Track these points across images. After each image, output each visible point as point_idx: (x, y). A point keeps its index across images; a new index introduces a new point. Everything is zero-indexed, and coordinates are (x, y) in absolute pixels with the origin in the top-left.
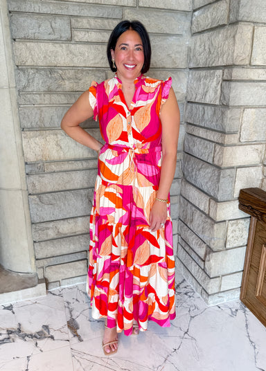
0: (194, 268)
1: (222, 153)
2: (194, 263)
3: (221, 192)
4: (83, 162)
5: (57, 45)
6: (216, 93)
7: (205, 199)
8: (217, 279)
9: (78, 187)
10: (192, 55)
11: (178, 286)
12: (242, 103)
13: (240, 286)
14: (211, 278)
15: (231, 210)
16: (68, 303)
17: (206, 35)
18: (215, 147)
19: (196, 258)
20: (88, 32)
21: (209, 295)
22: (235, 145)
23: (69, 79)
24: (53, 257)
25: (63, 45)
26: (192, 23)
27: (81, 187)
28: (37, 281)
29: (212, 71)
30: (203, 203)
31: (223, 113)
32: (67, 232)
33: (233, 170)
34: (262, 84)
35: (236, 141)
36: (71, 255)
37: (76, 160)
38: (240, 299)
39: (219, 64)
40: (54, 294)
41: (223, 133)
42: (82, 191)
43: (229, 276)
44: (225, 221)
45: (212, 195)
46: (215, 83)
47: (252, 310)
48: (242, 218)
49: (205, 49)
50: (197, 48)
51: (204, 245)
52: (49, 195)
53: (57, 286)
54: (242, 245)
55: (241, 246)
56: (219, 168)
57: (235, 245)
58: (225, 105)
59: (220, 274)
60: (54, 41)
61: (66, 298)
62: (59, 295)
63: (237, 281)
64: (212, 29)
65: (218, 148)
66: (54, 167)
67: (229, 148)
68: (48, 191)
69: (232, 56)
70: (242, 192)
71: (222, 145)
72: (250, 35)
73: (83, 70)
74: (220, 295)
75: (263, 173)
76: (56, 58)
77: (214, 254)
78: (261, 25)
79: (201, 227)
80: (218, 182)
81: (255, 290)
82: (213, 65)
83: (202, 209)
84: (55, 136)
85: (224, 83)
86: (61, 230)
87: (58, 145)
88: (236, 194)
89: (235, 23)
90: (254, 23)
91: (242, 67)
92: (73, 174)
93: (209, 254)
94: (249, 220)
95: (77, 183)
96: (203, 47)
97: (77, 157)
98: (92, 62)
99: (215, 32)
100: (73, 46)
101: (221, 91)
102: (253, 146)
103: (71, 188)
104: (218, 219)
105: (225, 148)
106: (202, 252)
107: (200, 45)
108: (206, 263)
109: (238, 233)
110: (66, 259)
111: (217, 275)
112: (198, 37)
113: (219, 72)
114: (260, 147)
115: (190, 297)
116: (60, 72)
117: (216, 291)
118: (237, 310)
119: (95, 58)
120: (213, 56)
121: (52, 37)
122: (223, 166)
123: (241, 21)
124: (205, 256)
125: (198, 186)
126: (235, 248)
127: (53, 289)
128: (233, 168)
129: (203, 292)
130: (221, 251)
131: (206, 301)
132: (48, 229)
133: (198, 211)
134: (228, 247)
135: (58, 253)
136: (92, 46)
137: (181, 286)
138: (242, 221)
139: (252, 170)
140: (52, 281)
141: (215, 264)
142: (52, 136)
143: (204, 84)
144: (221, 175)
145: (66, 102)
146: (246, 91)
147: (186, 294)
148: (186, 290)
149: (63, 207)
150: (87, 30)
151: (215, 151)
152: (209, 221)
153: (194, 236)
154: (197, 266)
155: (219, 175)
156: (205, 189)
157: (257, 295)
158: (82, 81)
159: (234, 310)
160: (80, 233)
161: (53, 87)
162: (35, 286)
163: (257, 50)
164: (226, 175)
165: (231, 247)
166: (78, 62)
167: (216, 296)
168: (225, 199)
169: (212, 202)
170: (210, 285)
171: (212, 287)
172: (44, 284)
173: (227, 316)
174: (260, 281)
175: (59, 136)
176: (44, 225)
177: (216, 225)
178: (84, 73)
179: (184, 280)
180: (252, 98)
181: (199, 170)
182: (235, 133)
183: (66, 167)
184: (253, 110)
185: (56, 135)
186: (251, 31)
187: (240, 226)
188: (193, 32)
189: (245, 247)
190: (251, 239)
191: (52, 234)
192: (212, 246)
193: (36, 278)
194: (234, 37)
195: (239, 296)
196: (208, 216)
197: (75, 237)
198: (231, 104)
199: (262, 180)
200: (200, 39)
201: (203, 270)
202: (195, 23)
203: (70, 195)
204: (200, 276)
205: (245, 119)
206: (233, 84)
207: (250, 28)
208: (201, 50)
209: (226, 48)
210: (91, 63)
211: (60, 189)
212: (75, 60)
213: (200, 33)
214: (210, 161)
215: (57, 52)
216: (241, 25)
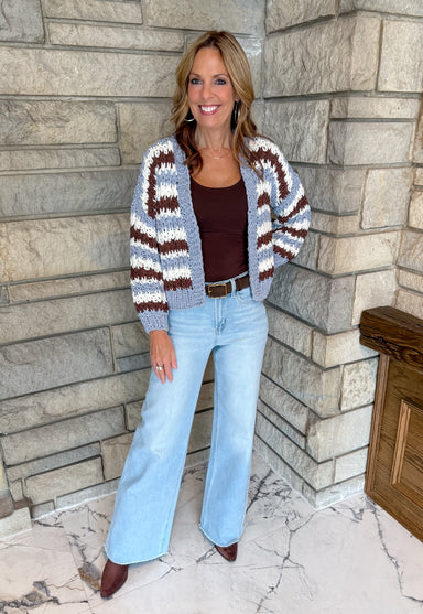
0: (286, 449)
1: (333, 251)
2: (286, 441)
3: (332, 317)
4: (83, 280)
5: (18, 52)
6: (318, 143)
7: (304, 331)
8: (329, 463)
9: (77, 328)
10: (268, 73)
11: (262, 482)
12: (364, 161)
13: (364, 471)
14: (319, 463)
15: (348, 347)
16: (73, 536)
17: (295, 36)
18: (320, 240)
19: (291, 433)
20: (76, 25)
21: (317, 492)
22: (353, 235)
23: (46, 120)
24: (38, 458)
25: (30, 51)
26: (266, 12)
27: (82, 327)
28: (11, 506)
29: (309, 103)
30: (300, 339)
31: (333, 179)
32: (61, 412)
33: (352, 279)
34: (396, 125)
35: (355, 229)
36: (70, 453)
37: (69, 277)
38: (366, 491)
39: (323, 90)
40: (45, 525)
41: (335, 214)
42: (84, 334)
43: (346, 457)
44: (338, 366)
45: (317, 324)
46: (315, 126)
47: (385, 508)
48: (365, 360)
49: (293, 62)
50: (279, 59)
51: (304, 410)
52: (21, 347)
53: (50, 510)
54: (365, 402)
55: (365, 406)
56: (328, 276)
57: (355, 405)
58: (336, 166)
59: (333, 455)
60: (10, 43)
61: (69, 529)
62: (55, 525)
63: (358, 463)
64: (306, 25)
65: (325, 241)
66: (27, 293)
67: (344, 240)
68: (20, 338)
69: (348, 75)
70: (365, 314)
71: (332, 235)
72: (376, 36)
73: (70, 103)
74: (334, 489)
75: (398, 280)
76: (18, 80)
77: (322, 422)
78: (393, 17)
79: (297, 381)
80: (328, 301)
81: (391, 476)
82: (312, 92)
83: (298, 350)
84: (26, 234)
85: (333, 124)
86: (49, 410)
87: (31, 249)
88: (356, 320)
89: (350, 13)
90: (382, 13)
91: (364, 94)
92: (65, 304)
93: (314, 423)
94: (375, 361)
95: (75, 320)
96: (290, 59)
97: (71, 270)
98: (87, 86)
99: (313, 30)
100: (48, 55)
101: (328, 138)
102: (382, 235)
103: (64, 330)
104: (328, 364)
105: (338, 241)
106: (300, 421)
107: (285, 55)
108: (310, 439)
109: (359, 385)
110: (63, 460)
111: (328, 457)
112: (280, 39)
113: (323, 105)
114: (392, 236)
115: (284, 498)
116: (27, 106)
117: (328, 483)
118: (362, 511)
119: (93, 79)
120: (311, 75)
121: (6, 35)
122: (336, 273)
123: (362, 10)
124: (307, 428)
125: (291, 311)
126: (355, 409)
127: (42, 516)
128: (350, 275)
129: (306, 487)
130: (333, 416)
131: (312, 502)
132: (24, 408)
133: (292, 354)
134: (344, 408)
135: (47, 450)
136: (85, 54)
137: (267, 482)
138: (365, 364)
139: (381, 276)
140: (40, 501)
141: (324, 439)
142: (19, 234)
143: (296, 126)
144: (333, 288)
145: (42, 165)
146: (371, 138)
147: (277, 494)
148: (276, 487)
149: (50, 367)
150: (76, 22)
151: (320, 247)
152: (313, 368)
153: (286, 395)
154: (294, 446)
155: (329, 289)
156: (303, 314)
157: (394, 482)
158: (72, 124)
159: (357, 511)
160: (85, 410)
161: (16, 137)
162: (9, 514)
163: (388, 64)
164: (340, 288)
165: (349, 408)
166: (61, 85)
167: (328, 491)
168: (339, 329)
169: (318, 336)
170: (318, 475)
171: (321, 477)
172: (26, 510)
173: (348, 521)
174: (398, 459)
175: (32, 232)
176: (17, 403)
177: (324, 374)
178: (74, 108)
179: (271, 471)
180: (380, 152)
181: (292, 283)
182: (353, 213)
183: (50, 291)
184: (382, 172)
185: (27, 230)
186: (378, 28)
187: (362, 372)
188: (269, 30)
189: (371, 407)
190: (381, 392)
191: (32, 418)
192: (319, 410)
193: (9, 501)
194: (350, 39)
195: (363, 488)
196: (310, 360)
197: (77, 420)
198: (347, 162)
199: (397, 293)
200: (284, 43)
201: (304, 451)
202: (273, 13)
203: (61, 344)
204: (300, 462)
205: (369, 189)
206: (350, 127)
207: (376, 22)
208: (286, 64)
209: (334, 60)
210: (85, 89)
211: (43, 334)
212: (56, 82)
213: (283, 31)
214: (312, 265)
215: (19, 66)
216: (361, 16)
